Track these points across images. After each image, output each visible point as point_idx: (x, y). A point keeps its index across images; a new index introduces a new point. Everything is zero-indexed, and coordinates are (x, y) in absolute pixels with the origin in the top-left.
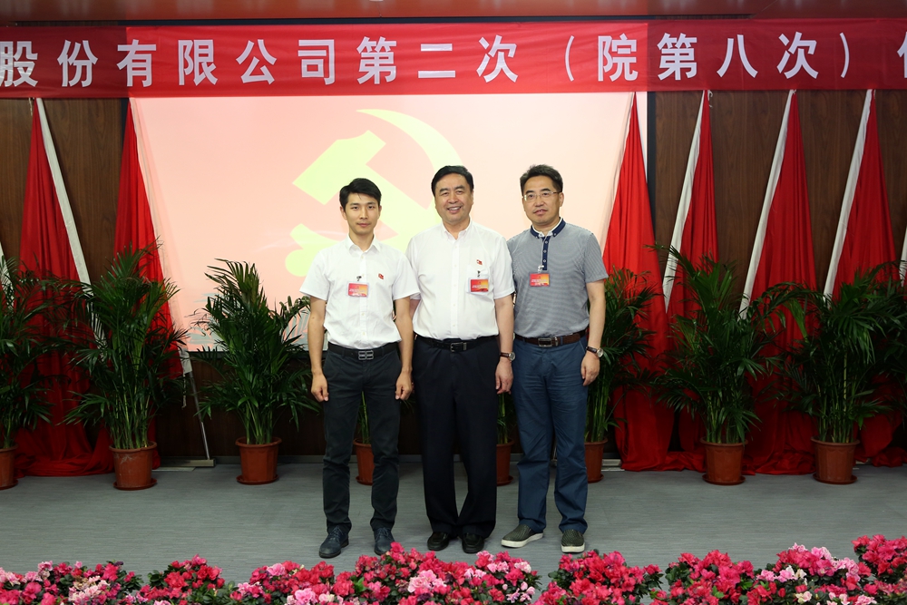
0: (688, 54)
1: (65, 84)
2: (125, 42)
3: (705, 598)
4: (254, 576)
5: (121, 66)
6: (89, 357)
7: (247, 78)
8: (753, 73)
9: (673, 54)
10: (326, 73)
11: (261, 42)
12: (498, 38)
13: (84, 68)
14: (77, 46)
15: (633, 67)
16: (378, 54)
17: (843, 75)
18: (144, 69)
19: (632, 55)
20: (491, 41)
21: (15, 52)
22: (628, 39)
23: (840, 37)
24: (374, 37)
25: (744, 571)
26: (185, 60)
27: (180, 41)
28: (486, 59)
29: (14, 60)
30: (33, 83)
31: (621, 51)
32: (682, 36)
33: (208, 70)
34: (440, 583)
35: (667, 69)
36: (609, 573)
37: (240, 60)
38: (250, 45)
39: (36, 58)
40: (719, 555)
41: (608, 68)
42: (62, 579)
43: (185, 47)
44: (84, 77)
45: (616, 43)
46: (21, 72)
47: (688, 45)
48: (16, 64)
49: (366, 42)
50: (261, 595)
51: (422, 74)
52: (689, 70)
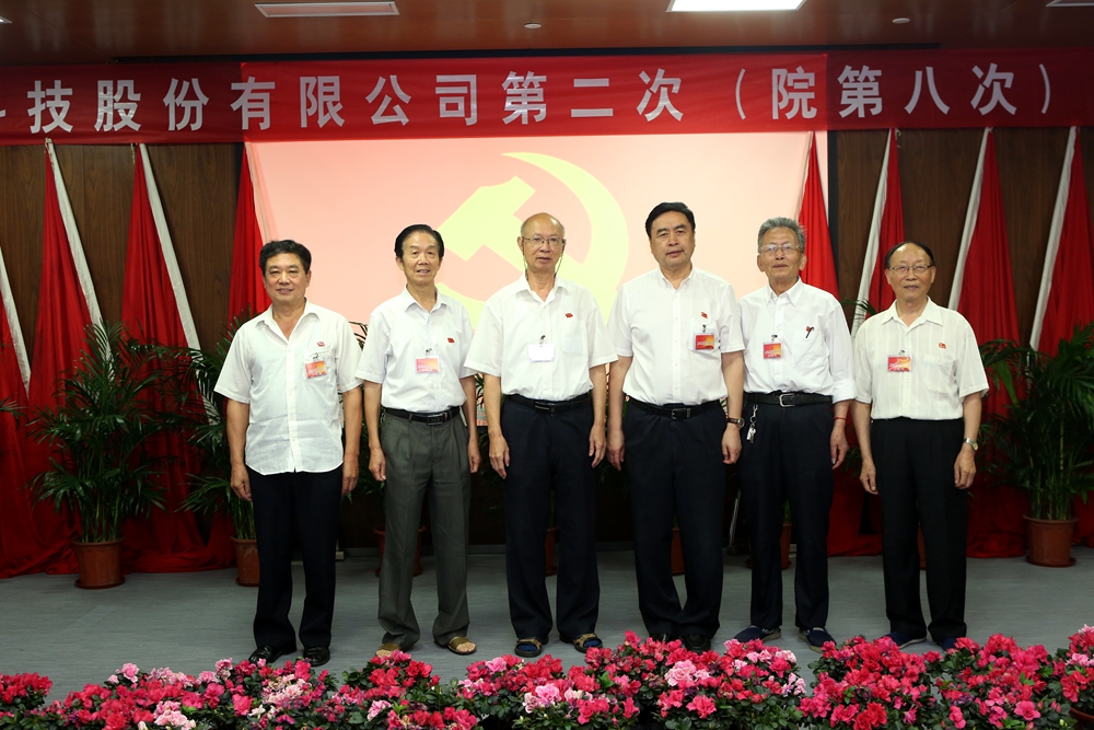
0: (871, 89)
1: (171, 128)
2: (240, 80)
3: (1014, 686)
4: (474, 672)
5: (235, 106)
6: (211, 433)
7: (377, 119)
8: (945, 109)
9: (856, 89)
10: (468, 112)
11: (393, 78)
12: (661, 72)
13: (193, 110)
14: (186, 85)
15: (811, 103)
16: (526, 90)
17: (1044, 111)
18: (262, 110)
19: (810, 89)
20: (652, 75)
21: (115, 92)
22: (806, 72)
23: (1039, 69)
24: (521, 72)
25: (1039, 656)
26: (308, 99)
27: (302, 78)
28: (648, 95)
29: (114, 101)
30: (136, 127)
31: (798, 86)
32: (865, 68)
33: (334, 111)
34: (704, 675)
35: (849, 105)
36: (886, 661)
37: (370, 98)
38: (382, 81)
39: (139, 99)
40: (1003, 639)
41: (783, 105)
42: (246, 679)
43: (308, 85)
44: (193, 119)
45: (792, 77)
46: (122, 114)
47: (872, 79)
48: (117, 106)
49: (512, 78)
50: (494, 692)
51: (576, 113)
52: (874, 106)
